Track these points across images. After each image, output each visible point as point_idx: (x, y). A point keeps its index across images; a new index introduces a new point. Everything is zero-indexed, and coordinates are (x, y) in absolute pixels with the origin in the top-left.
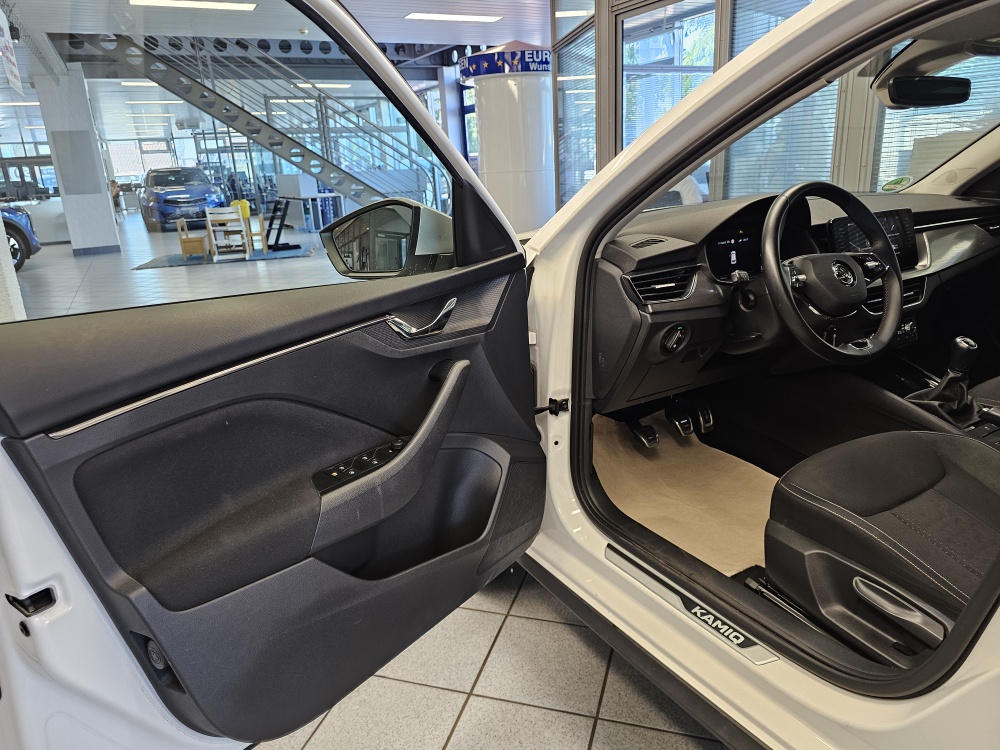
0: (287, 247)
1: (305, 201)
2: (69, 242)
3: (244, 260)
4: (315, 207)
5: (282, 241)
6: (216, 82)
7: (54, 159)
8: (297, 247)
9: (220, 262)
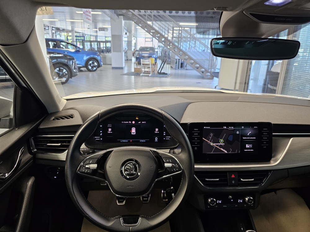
0: (164, 74)
1: (176, 59)
2: (111, 65)
3: (148, 76)
4: (179, 62)
5: (162, 71)
6: (154, 22)
7: (112, 42)
8: (167, 74)
9: (142, 76)
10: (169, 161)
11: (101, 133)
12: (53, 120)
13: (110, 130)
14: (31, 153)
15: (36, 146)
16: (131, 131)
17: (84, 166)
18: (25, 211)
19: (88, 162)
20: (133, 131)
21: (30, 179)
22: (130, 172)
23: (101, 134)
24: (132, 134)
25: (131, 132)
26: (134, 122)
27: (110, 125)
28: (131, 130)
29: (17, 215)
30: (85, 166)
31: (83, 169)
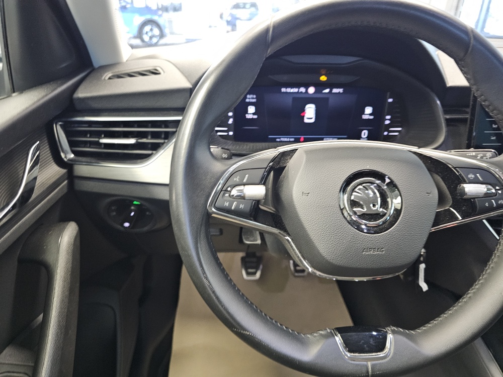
10: (476, 177)
11: (231, 117)
12: (110, 78)
13: (251, 109)
14: (60, 162)
15: (72, 144)
16: (302, 114)
17: (226, 190)
18: (60, 314)
19: (236, 179)
20: (310, 113)
21: (64, 228)
22: (369, 208)
23: (231, 121)
24: (306, 121)
25: (304, 116)
26: (311, 90)
27: (253, 98)
28: (303, 111)
29: (41, 316)
30: (230, 191)
31: (225, 198)
